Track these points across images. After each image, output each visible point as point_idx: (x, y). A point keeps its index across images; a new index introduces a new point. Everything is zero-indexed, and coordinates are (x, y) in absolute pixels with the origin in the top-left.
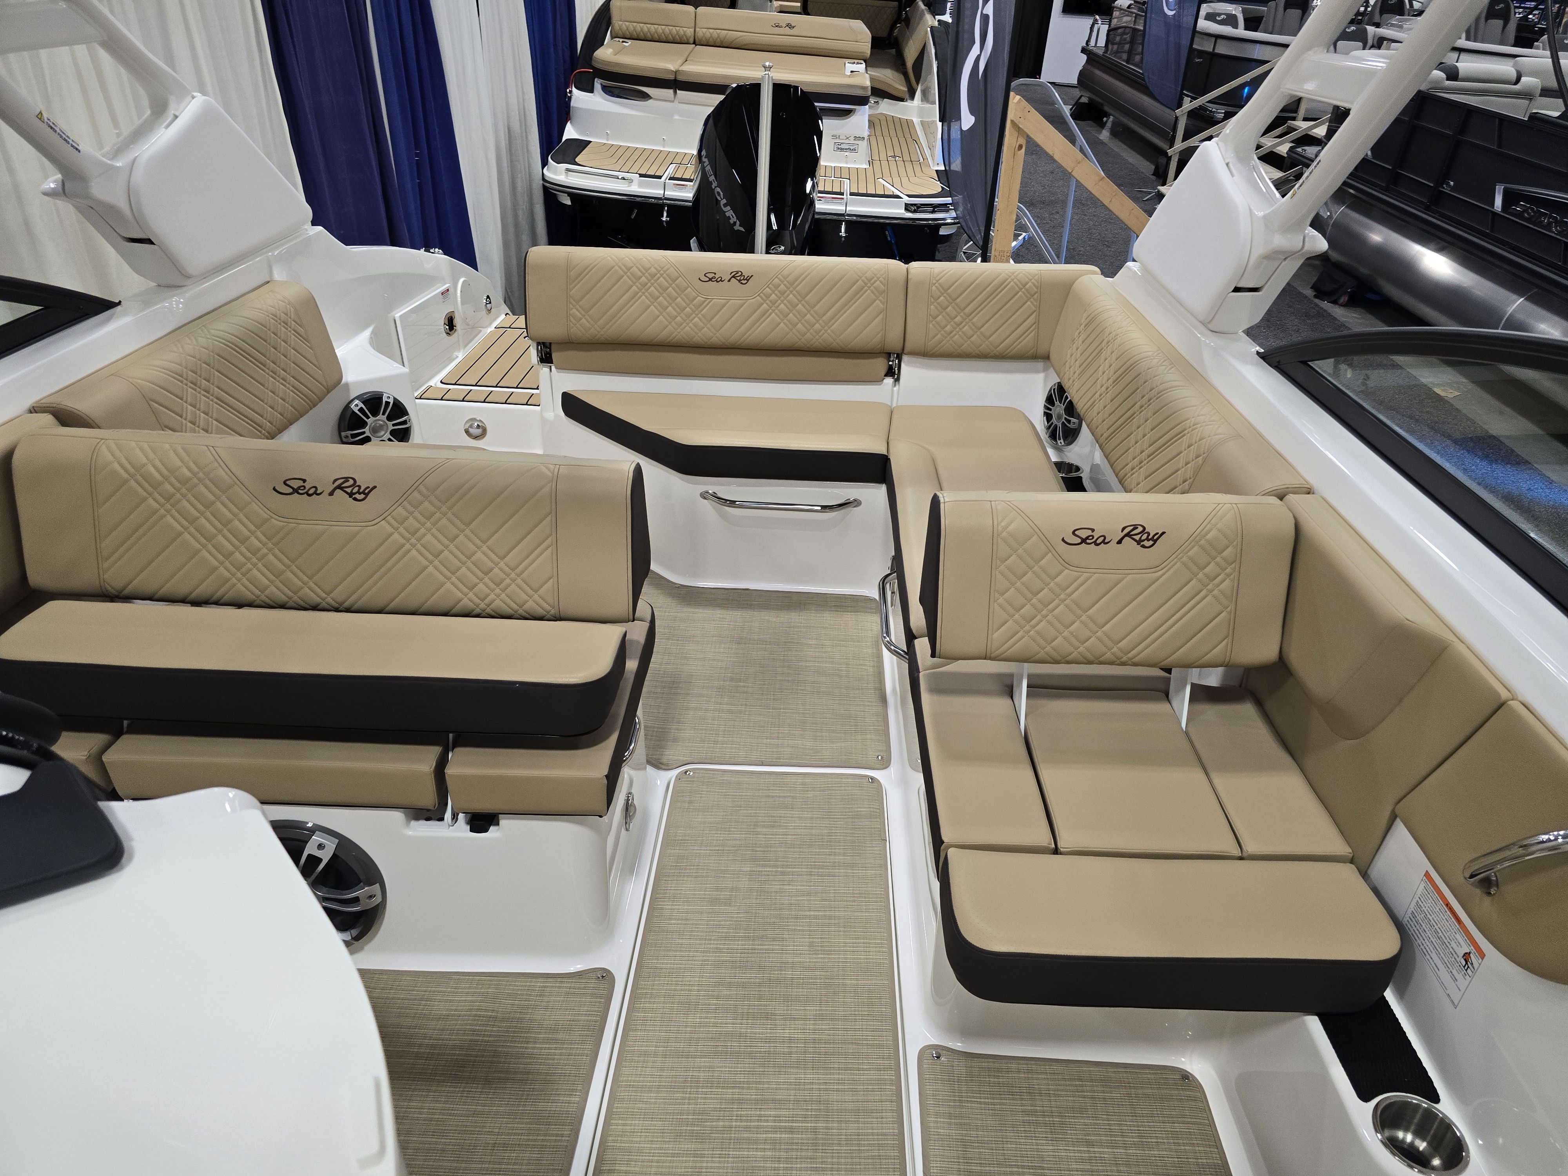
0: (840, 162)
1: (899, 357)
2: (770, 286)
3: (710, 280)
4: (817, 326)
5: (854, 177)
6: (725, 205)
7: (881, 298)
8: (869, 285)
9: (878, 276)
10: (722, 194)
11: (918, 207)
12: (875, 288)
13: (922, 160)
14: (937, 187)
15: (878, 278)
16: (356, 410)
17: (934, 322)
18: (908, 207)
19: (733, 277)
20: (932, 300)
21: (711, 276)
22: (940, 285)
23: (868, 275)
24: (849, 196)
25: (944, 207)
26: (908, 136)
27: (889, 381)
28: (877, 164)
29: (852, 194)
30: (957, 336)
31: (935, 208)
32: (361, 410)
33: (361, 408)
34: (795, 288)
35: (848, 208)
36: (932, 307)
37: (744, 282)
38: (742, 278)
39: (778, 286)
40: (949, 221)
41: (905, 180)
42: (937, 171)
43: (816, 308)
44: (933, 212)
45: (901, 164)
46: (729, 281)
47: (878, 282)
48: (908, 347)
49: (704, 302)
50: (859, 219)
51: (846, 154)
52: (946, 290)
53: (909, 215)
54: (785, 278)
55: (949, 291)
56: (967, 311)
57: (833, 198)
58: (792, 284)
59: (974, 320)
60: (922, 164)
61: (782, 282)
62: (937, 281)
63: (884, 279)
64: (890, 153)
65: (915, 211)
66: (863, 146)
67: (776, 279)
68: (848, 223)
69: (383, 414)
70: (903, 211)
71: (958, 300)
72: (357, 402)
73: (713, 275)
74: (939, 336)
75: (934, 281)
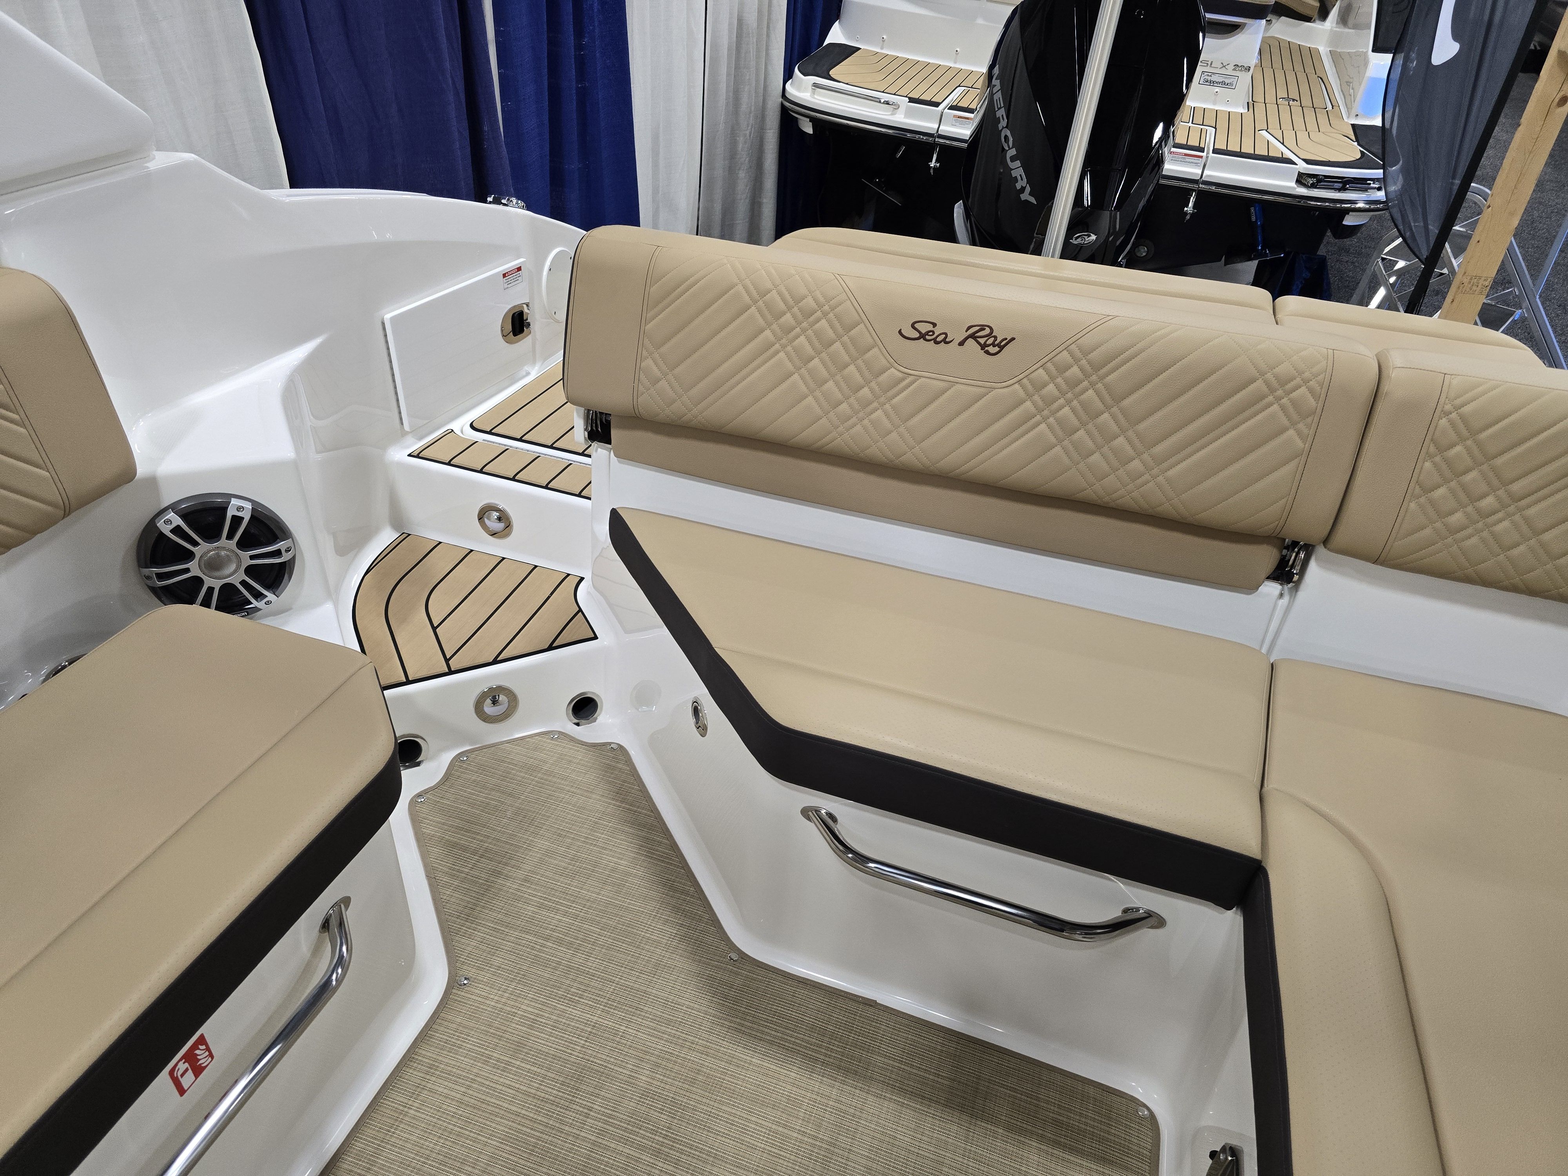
0: (1205, 101)
1: (1309, 549)
2: (1049, 365)
3: (922, 336)
4: (1136, 464)
5: (1222, 125)
6: (1013, 159)
7: (1301, 426)
8: (1280, 392)
9: (1307, 375)
10: (1011, 139)
11: (1319, 181)
12: (1292, 401)
13: (1330, 107)
14: (1354, 151)
15: (1306, 382)
16: (166, 530)
17: (1422, 500)
18: (1301, 179)
19: (973, 336)
20: (1432, 449)
21: (924, 328)
22: (1462, 417)
23: (1283, 369)
24: (1211, 154)
25: (1361, 184)
26: (1310, 70)
27: (1272, 588)
28: (1260, 108)
29: (1216, 151)
30: (1474, 540)
31: (1345, 184)
32: (177, 530)
33: (178, 527)
34: (1101, 378)
35: (1206, 172)
36: (1428, 464)
37: (992, 349)
38: (991, 341)
39: (1062, 369)
40: (1360, 205)
41: (1303, 136)
42: (1353, 126)
43: (1142, 426)
44: (1343, 189)
45: (1297, 110)
46: (961, 344)
47: (1303, 389)
48: (1341, 537)
49: (903, 379)
50: (1219, 190)
51: (1217, 89)
52: (1474, 433)
53: (1302, 191)
54: (1086, 353)
55: (1483, 435)
56: (1516, 487)
57: (1186, 155)
58: (1096, 367)
59: (1532, 511)
60: (1331, 113)
61: (1077, 361)
62: (1457, 408)
63: (1321, 385)
64: (1282, 93)
65: (1313, 186)
66: (1245, 79)
67: (1065, 353)
68: (1201, 194)
69: (230, 537)
70: (1293, 184)
71: (1499, 461)
72: (171, 515)
73: (930, 327)
74: (1428, 531)
75: (1448, 407)
